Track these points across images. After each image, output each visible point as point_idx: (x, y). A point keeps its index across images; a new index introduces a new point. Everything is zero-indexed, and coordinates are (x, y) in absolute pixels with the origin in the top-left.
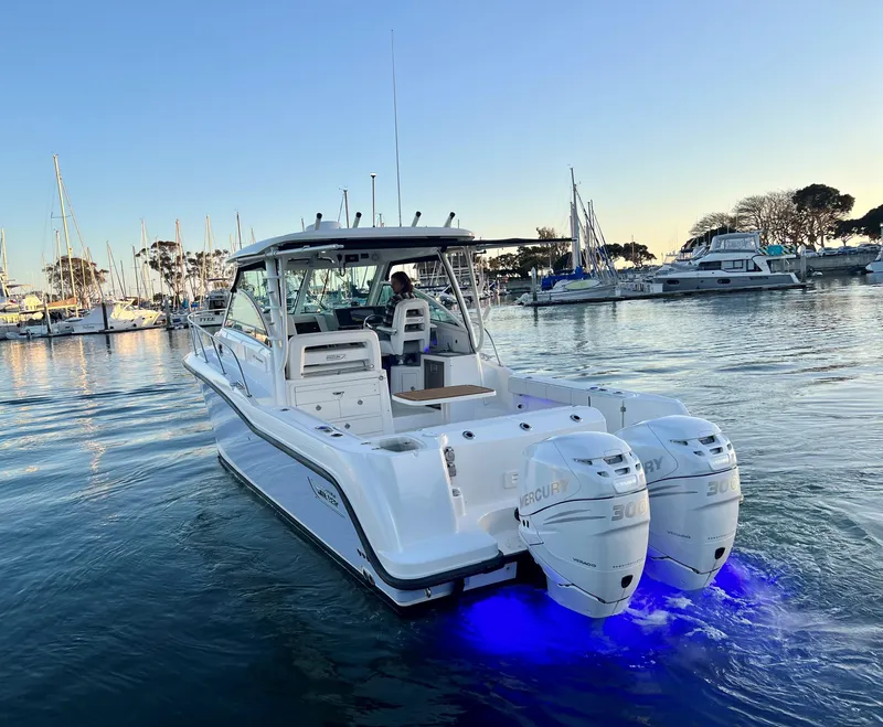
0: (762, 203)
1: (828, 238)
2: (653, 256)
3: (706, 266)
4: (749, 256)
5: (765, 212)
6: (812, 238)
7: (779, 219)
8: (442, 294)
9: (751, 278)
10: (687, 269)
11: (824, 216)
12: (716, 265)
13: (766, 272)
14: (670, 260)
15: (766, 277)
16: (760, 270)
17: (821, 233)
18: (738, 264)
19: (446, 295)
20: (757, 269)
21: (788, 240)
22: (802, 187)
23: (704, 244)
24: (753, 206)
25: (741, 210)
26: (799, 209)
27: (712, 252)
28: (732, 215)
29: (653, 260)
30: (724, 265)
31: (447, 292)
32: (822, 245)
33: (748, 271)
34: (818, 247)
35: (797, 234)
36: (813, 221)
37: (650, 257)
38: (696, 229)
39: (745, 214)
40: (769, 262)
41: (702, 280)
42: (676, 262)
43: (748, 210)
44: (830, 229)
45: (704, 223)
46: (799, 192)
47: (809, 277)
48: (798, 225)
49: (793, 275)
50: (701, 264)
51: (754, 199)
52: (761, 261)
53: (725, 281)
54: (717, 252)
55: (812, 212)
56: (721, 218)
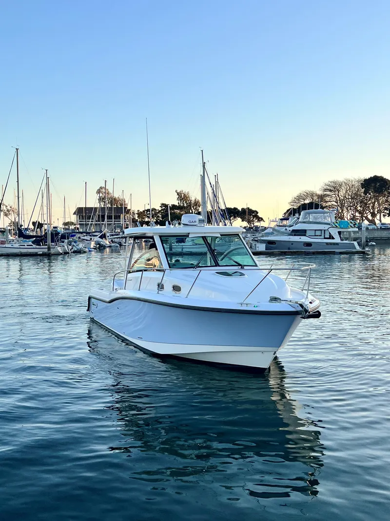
0: (340, 186)
1: (384, 216)
2: (262, 219)
3: (296, 233)
4: (326, 227)
5: (342, 193)
6: (373, 215)
7: (352, 198)
8: (97, 239)
9: (327, 244)
10: (283, 234)
11: (382, 199)
12: (303, 233)
13: (337, 240)
14: (273, 225)
15: (337, 244)
16: (333, 238)
17: (379, 212)
18: (318, 233)
19: (100, 240)
20: (331, 237)
21: (357, 214)
22: (368, 177)
23: (297, 215)
24: (334, 188)
25: (325, 190)
26: (365, 193)
27: (300, 222)
28: (320, 192)
29: (262, 222)
30: (308, 233)
31: (101, 237)
32: (380, 220)
33: (325, 238)
34: (377, 222)
35: (363, 210)
36: (375, 202)
37: (260, 219)
38: (294, 202)
39: (328, 193)
40: (340, 233)
41: (292, 243)
42: (277, 228)
43: (331, 191)
44: (386, 209)
45: (299, 198)
46: (365, 180)
47: (367, 245)
48: (364, 204)
49: (356, 243)
50: (293, 231)
51: (335, 182)
52: (334, 232)
53: (309, 244)
54: (304, 222)
55: (374, 196)
56: (312, 195)
